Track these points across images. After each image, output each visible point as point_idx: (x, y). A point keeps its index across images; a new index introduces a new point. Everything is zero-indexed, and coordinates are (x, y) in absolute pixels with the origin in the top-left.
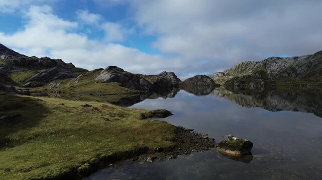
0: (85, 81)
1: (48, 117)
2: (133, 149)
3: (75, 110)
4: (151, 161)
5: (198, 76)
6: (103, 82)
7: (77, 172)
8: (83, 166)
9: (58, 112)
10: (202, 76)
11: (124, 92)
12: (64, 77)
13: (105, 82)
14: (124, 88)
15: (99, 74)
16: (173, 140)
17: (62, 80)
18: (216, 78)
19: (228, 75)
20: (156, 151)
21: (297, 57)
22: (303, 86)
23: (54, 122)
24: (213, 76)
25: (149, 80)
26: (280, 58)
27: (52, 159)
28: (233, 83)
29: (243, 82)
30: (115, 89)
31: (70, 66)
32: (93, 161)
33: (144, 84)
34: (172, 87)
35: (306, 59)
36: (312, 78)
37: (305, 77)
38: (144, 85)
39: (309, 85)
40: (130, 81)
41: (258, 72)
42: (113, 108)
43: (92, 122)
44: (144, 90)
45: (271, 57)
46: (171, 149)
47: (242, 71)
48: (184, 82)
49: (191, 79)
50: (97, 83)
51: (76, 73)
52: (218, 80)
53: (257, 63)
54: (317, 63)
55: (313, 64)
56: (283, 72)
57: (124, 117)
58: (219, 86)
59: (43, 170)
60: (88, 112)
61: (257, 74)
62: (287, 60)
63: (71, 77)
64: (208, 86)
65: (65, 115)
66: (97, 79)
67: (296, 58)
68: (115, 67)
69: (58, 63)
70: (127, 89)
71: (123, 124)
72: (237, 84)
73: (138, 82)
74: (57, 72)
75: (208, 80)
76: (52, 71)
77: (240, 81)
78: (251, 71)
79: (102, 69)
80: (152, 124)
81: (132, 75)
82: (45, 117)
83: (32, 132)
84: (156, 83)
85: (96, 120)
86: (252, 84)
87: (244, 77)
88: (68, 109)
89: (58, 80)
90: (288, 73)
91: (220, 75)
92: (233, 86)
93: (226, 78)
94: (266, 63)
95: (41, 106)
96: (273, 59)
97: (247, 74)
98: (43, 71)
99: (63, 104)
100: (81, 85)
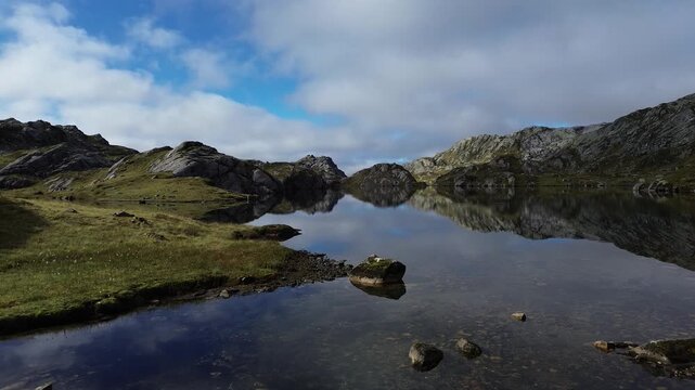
0: (130, 174)
1: (43, 233)
2: (199, 278)
3: (98, 222)
4: (226, 295)
5: (380, 165)
6: (170, 176)
7: (93, 308)
8: (105, 301)
9: (65, 224)
10: (389, 166)
11: (214, 197)
12: (81, 166)
13: (175, 176)
14: (215, 188)
15: (162, 159)
16: (279, 268)
17: (76, 174)
18: (418, 171)
19: (444, 163)
20: (240, 282)
21: (582, 128)
22: (589, 186)
23: (55, 241)
24: (413, 165)
25: (276, 173)
26: (547, 129)
27: (52, 292)
28: (451, 180)
29: (472, 179)
30: (195, 190)
31: (96, 142)
32: (124, 294)
33: (262, 180)
34: (324, 188)
35: (598, 132)
36: (609, 171)
37: (597, 169)
38: (262, 184)
39: (601, 185)
40: (231, 174)
41: (502, 157)
42: (178, 220)
43: (131, 241)
44: (262, 193)
45: (529, 126)
46: (268, 279)
47: (472, 156)
48: (351, 178)
49: (366, 172)
50: (157, 177)
51: (111, 158)
52: (422, 174)
53: (502, 138)
54: (619, 140)
55: (613, 142)
56: (553, 158)
57: (196, 235)
58: (424, 185)
59: (34, 305)
60: (125, 225)
61: (501, 161)
62: (560, 133)
63: (99, 165)
64: (402, 186)
65: (79, 229)
66: (156, 170)
67: (579, 130)
68: (199, 144)
69: (70, 136)
70: (221, 191)
71: (190, 245)
72: (459, 183)
73: (250, 176)
74: (66, 155)
75: (402, 174)
76: (53, 152)
77: (467, 177)
78: (489, 156)
79: (168, 148)
80: (248, 247)
81: (236, 162)
82: (37, 232)
83: (13, 256)
84: (288, 180)
85: (139, 237)
86: (490, 183)
87: (474, 167)
88: (85, 220)
89: (69, 173)
90: (562, 160)
91: (427, 163)
92: (452, 186)
93: (439, 170)
94: (520, 139)
95: (30, 213)
96: (535, 131)
97: (482, 162)
98: (33, 154)
99: (74, 211)
100: (120, 184)
